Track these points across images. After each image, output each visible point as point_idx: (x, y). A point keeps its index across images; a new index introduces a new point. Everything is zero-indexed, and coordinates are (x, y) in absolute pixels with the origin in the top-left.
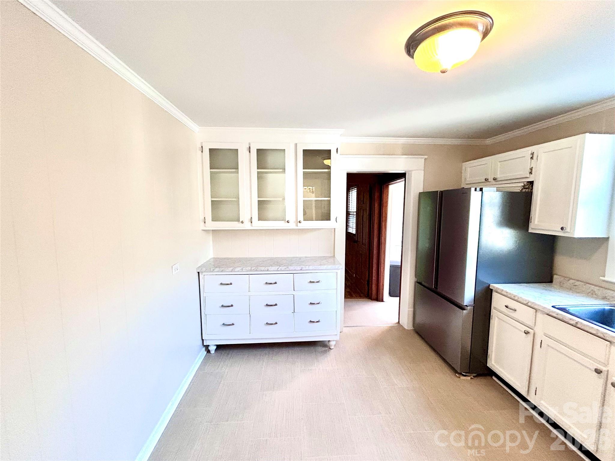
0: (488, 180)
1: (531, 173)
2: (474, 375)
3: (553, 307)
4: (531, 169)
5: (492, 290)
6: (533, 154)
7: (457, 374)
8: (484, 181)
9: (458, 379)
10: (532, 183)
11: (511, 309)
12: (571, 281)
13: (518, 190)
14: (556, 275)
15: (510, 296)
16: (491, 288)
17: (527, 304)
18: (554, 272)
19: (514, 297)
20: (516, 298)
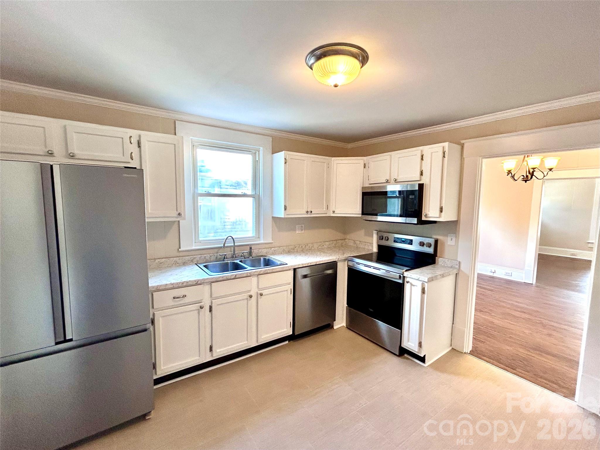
1: (132, 158)
4: (131, 154)
6: (130, 138)
7: (147, 418)
11: (179, 297)
12: (157, 261)
15: (177, 286)
17: (197, 282)
19: (183, 284)
20: (185, 284)
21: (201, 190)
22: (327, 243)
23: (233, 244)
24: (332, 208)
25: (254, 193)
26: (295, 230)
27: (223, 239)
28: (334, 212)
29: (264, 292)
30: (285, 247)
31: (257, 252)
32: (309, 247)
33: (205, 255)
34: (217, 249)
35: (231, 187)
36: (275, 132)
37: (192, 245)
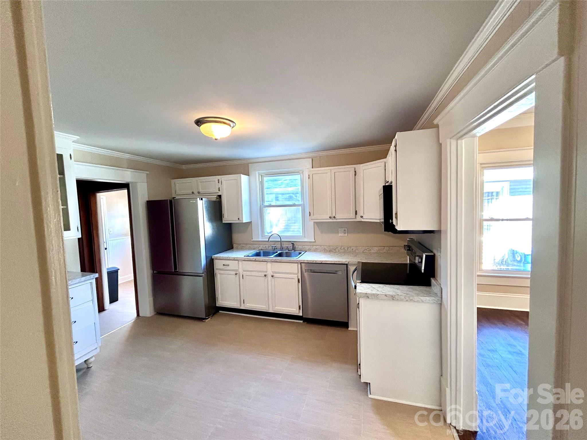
0: (194, 193)
1: (219, 190)
2: (212, 315)
3: (244, 256)
4: (219, 188)
5: (213, 259)
6: (219, 180)
7: (203, 321)
8: (191, 193)
9: (205, 323)
10: (220, 196)
11: (226, 265)
12: (241, 245)
13: (214, 199)
14: (234, 244)
15: (225, 258)
16: (213, 258)
17: (234, 259)
18: (233, 243)
19: (227, 258)
20: (228, 258)
21: (266, 204)
22: (377, 248)
23: (280, 240)
24: (360, 213)
25: (302, 203)
26: (338, 233)
27: (268, 236)
28: (362, 217)
29: (276, 275)
30: (326, 247)
31: (301, 247)
32: (352, 249)
33: (266, 245)
34: (274, 242)
35: (286, 200)
36: (315, 153)
37: (259, 238)
